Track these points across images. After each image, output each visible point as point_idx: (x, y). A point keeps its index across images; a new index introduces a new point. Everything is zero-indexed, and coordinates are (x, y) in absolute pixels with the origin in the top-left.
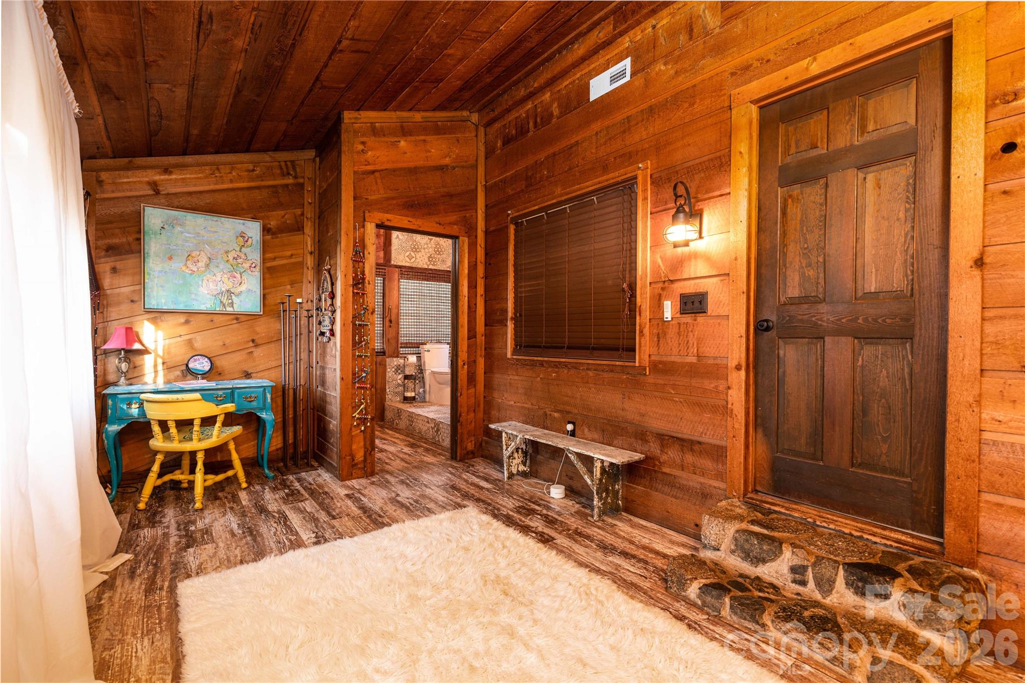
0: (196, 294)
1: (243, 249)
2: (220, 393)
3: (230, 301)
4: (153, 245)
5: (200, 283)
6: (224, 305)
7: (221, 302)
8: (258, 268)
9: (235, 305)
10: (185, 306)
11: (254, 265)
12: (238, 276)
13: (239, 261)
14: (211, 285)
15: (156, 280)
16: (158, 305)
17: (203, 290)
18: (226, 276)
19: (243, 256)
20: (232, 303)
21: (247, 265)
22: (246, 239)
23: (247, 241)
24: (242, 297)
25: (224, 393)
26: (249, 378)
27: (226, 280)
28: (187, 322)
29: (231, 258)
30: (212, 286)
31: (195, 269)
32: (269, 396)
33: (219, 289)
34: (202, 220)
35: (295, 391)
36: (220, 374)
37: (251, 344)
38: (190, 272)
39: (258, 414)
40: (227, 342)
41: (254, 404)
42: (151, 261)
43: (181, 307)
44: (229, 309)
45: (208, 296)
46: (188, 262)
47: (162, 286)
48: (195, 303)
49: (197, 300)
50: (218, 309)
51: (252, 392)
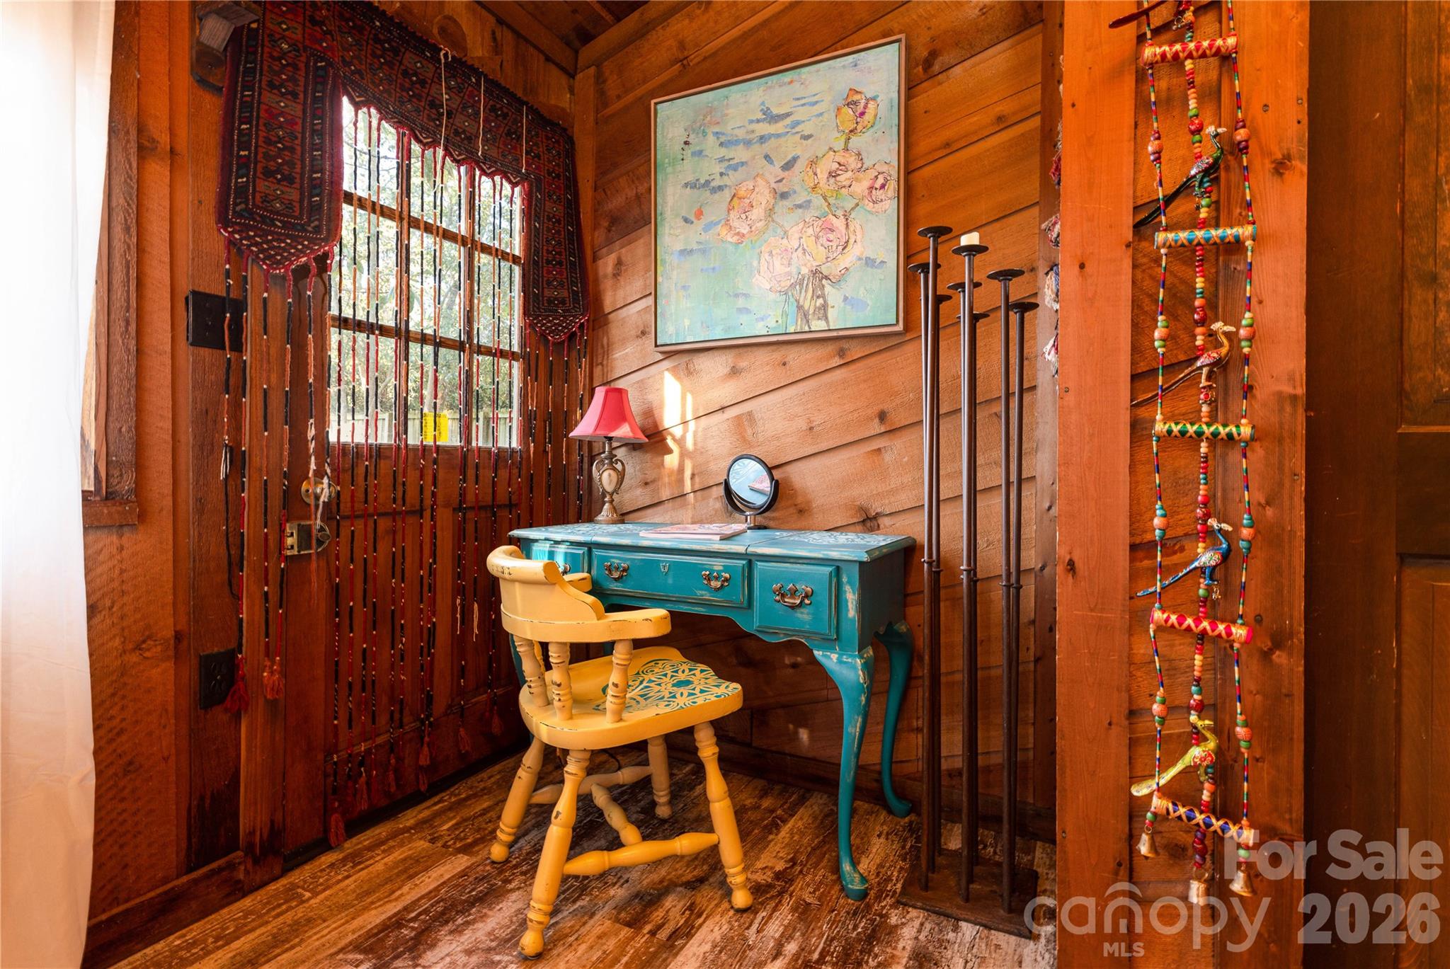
0: (746, 295)
1: (855, 142)
2: (718, 564)
3: (820, 301)
4: (670, 190)
5: (755, 263)
6: (805, 315)
7: (800, 307)
8: (892, 185)
9: (831, 313)
10: (726, 331)
11: (880, 181)
12: (839, 223)
13: (844, 178)
14: (777, 263)
15: (675, 273)
16: (677, 334)
17: (762, 283)
18: (810, 231)
19: (853, 162)
20: (825, 307)
21: (861, 188)
22: (860, 108)
23: (862, 114)
24: (849, 287)
25: (726, 568)
26: (871, 530)
27: (809, 243)
28: (734, 372)
29: (822, 176)
30: (779, 267)
31: (745, 230)
32: (851, 597)
33: (794, 269)
34: (760, 92)
35: (1014, 589)
36: (801, 511)
37: (877, 428)
38: (736, 238)
39: (818, 654)
40: (818, 419)
41: (804, 616)
42: (667, 231)
43: (717, 333)
44: (818, 325)
45: (772, 296)
46: (733, 215)
47: (684, 287)
48: (744, 318)
49: (747, 311)
50: (793, 326)
51: (802, 577)
